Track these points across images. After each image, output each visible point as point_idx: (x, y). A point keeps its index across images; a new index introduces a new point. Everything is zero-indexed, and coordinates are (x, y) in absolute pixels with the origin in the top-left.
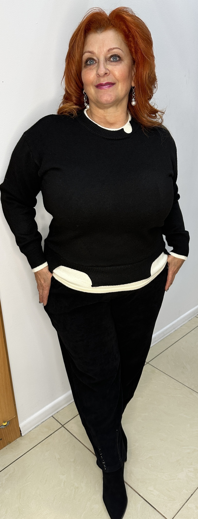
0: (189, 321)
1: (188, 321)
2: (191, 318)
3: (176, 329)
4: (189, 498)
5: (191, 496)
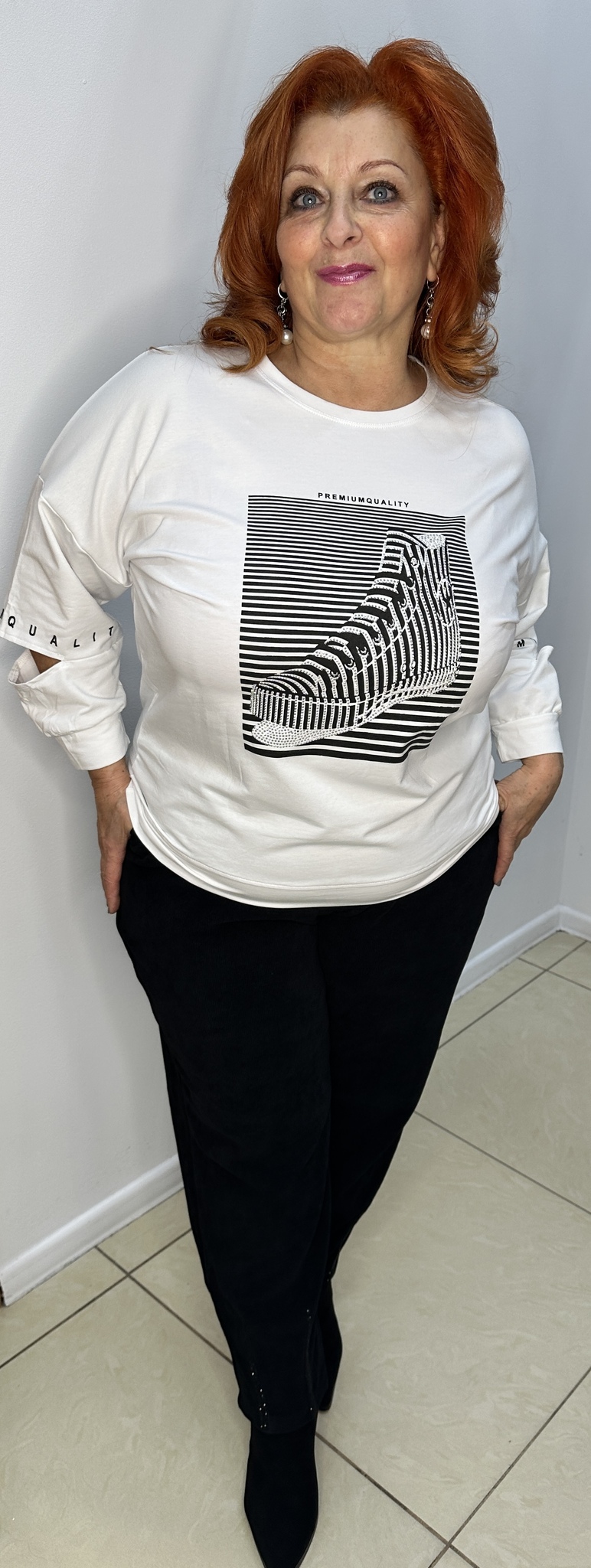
0: (501, 969)
1: (497, 972)
2: (505, 963)
4: (503, 1477)
5: (510, 1468)
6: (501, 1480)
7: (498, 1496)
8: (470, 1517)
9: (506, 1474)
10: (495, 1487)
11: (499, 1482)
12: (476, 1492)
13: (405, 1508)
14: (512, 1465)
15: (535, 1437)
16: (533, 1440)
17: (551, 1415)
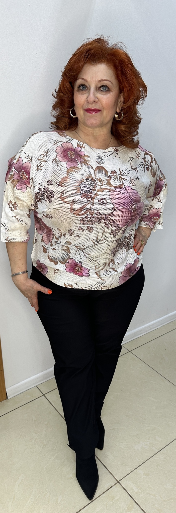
5: (142, 464)
6: (139, 467)
7: (137, 471)
8: (127, 475)
10: (136, 468)
11: (138, 467)
12: (130, 469)
13: (108, 470)
14: (143, 463)
15: (152, 456)
16: (151, 457)
17: (159, 451)
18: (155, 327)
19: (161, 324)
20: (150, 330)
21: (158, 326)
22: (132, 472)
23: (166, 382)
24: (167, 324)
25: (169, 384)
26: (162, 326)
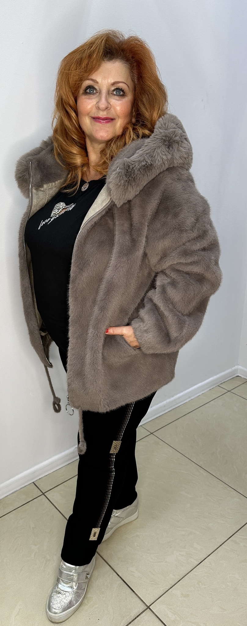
0: (210, 390)
1: (208, 391)
2: (212, 387)
3: (192, 398)
4: (175, 584)
5: (178, 581)
7: (171, 592)
9: (176, 583)
10: (171, 588)
11: (173, 586)
12: (162, 589)
13: (134, 591)
14: (180, 580)
15: (191, 571)
17: (199, 563)
18: (182, 402)
19: (190, 397)
20: (175, 405)
21: (186, 400)
22: (165, 593)
23: (202, 471)
24: (197, 397)
25: (205, 474)
26: (192, 400)
